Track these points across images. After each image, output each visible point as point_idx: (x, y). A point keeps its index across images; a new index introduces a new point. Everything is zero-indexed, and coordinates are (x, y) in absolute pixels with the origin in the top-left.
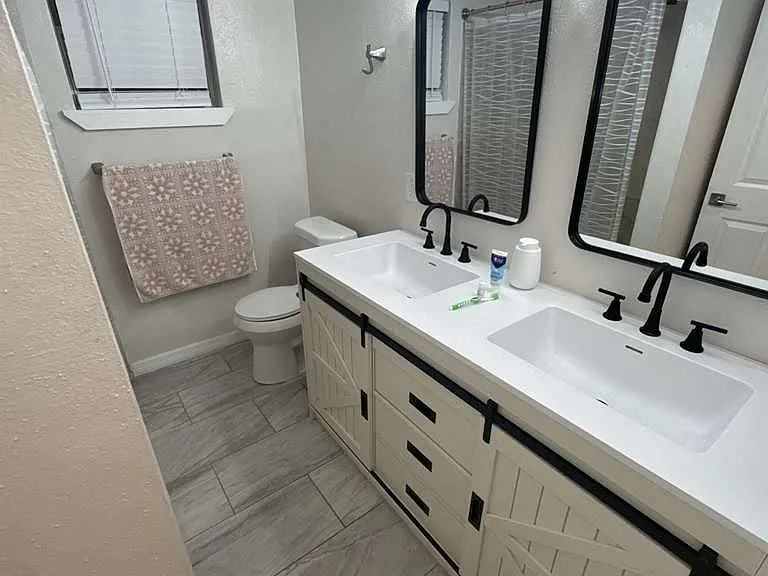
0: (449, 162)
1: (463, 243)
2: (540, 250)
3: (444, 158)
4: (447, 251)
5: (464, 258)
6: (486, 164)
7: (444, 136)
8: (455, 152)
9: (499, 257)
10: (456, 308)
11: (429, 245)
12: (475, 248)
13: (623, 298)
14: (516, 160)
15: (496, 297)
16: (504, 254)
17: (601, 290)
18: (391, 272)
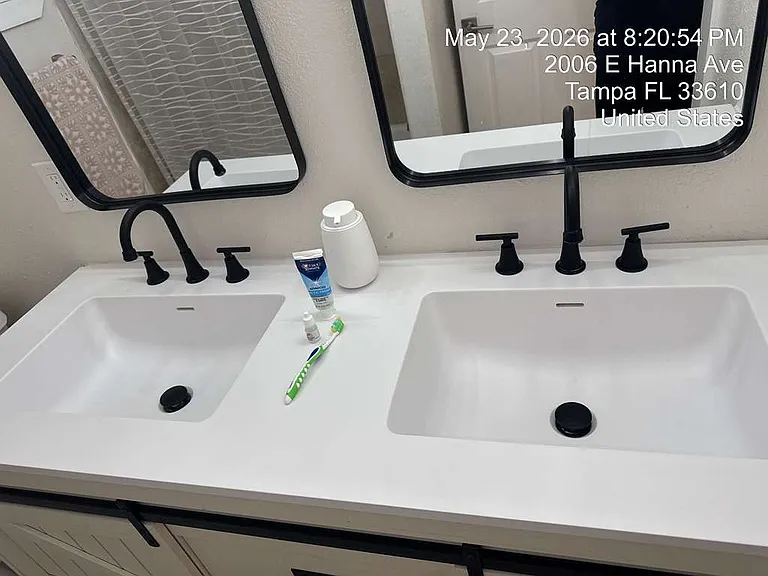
0: (91, 98)
1: (219, 250)
2: (360, 214)
3: (78, 96)
4: (196, 274)
5: (236, 274)
6: (152, 81)
7: (55, 58)
8: (93, 80)
9: (310, 262)
10: (294, 393)
11: (156, 276)
12: (247, 249)
13: (515, 236)
14: (198, 60)
15: (339, 327)
16: (317, 253)
17: (479, 238)
18: (114, 351)
